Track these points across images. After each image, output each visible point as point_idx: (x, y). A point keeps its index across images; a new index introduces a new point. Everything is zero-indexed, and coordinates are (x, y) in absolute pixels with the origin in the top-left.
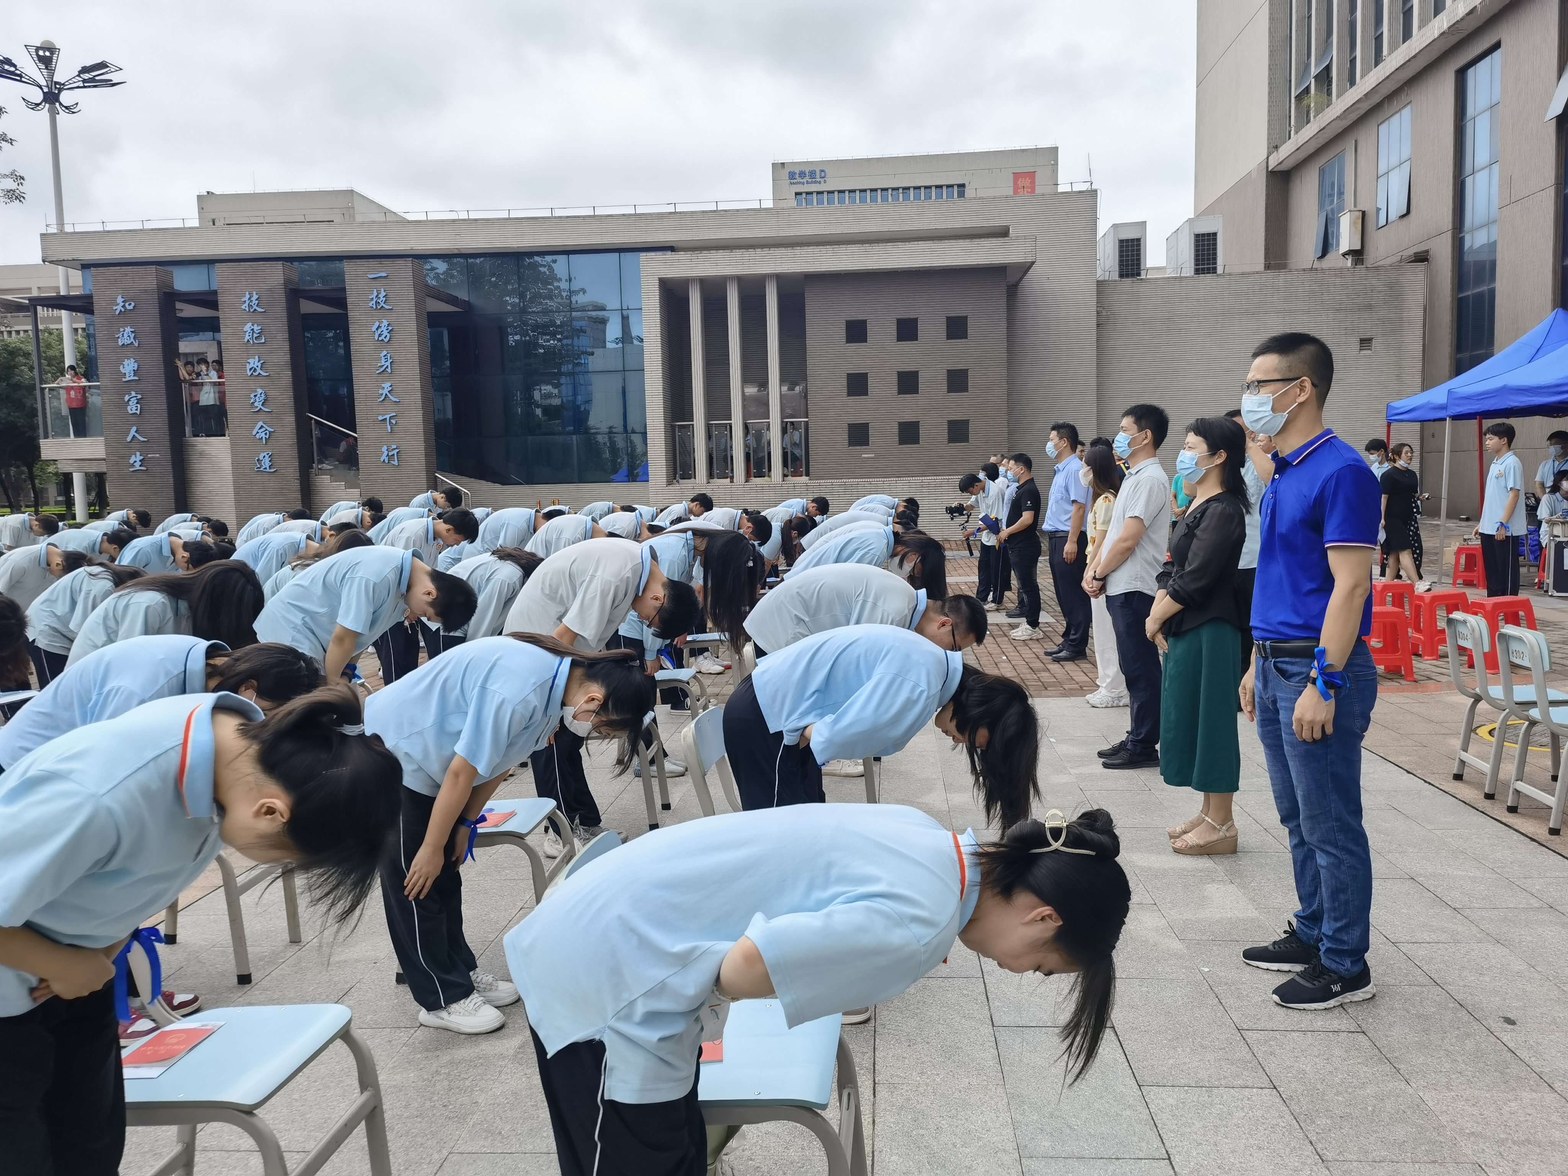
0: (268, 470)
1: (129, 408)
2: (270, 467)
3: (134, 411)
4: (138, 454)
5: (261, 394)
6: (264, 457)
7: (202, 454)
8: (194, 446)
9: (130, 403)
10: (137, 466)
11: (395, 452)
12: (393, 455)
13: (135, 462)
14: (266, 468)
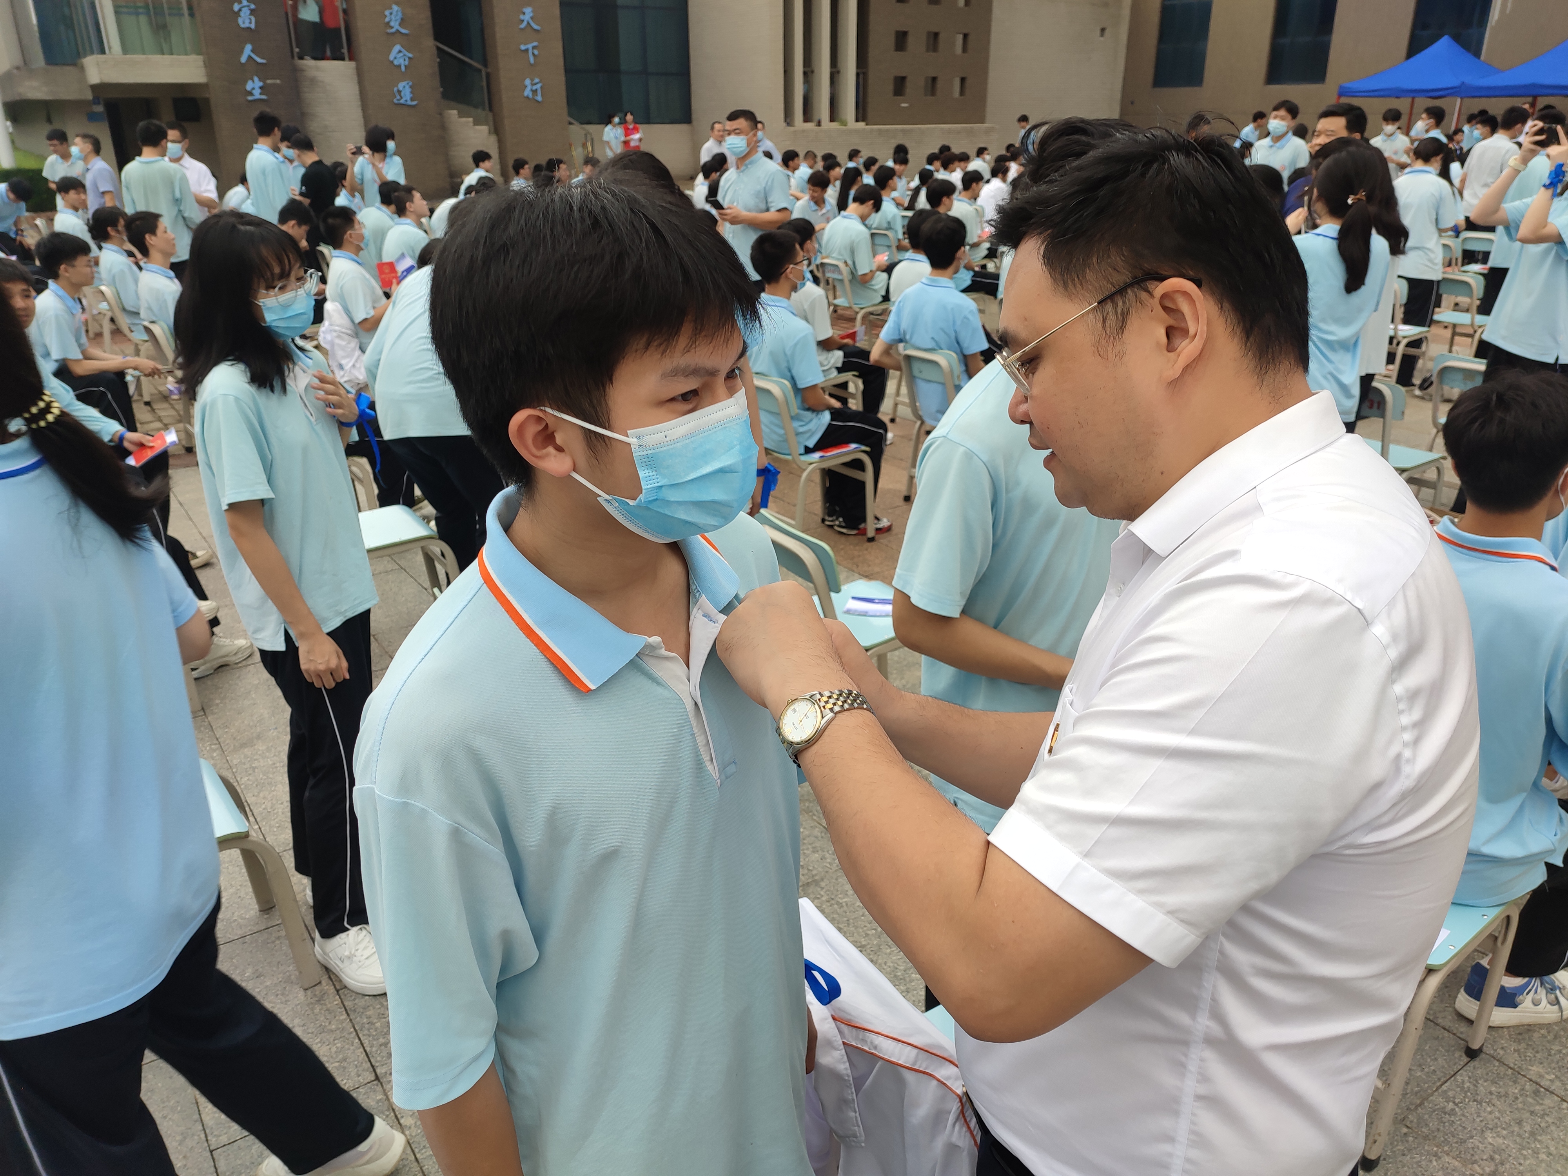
0: (410, 103)
1: (240, 21)
2: (412, 100)
3: (247, 25)
4: (256, 79)
5: (397, 11)
6: (404, 87)
7: (313, 81)
8: (303, 70)
9: (242, 14)
10: (257, 94)
11: (539, 86)
12: (536, 90)
13: (253, 89)
14: (406, 101)
